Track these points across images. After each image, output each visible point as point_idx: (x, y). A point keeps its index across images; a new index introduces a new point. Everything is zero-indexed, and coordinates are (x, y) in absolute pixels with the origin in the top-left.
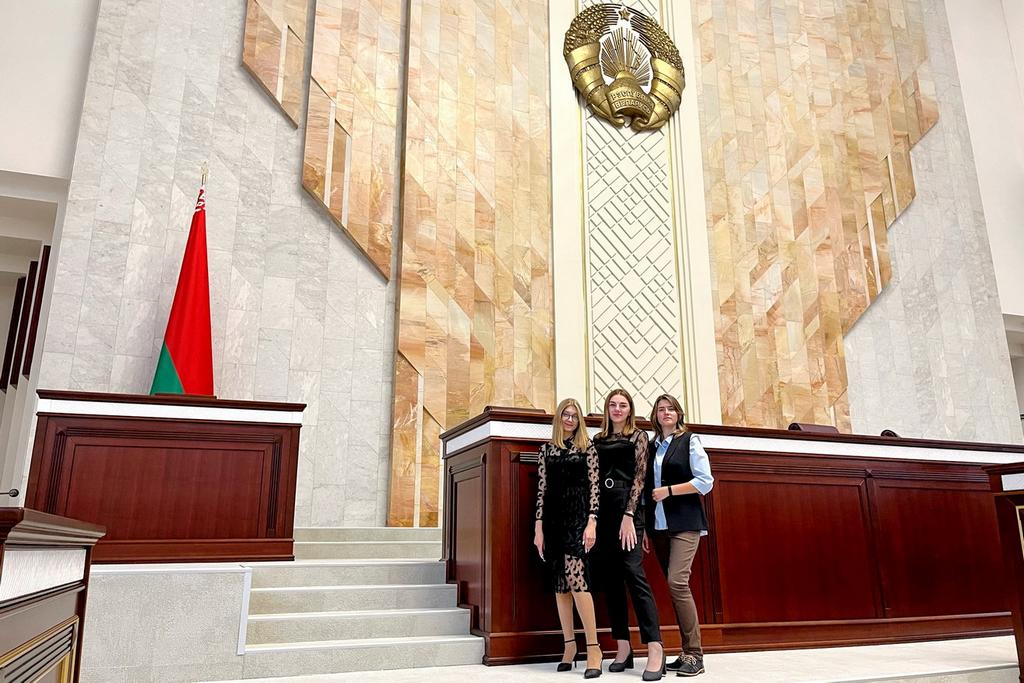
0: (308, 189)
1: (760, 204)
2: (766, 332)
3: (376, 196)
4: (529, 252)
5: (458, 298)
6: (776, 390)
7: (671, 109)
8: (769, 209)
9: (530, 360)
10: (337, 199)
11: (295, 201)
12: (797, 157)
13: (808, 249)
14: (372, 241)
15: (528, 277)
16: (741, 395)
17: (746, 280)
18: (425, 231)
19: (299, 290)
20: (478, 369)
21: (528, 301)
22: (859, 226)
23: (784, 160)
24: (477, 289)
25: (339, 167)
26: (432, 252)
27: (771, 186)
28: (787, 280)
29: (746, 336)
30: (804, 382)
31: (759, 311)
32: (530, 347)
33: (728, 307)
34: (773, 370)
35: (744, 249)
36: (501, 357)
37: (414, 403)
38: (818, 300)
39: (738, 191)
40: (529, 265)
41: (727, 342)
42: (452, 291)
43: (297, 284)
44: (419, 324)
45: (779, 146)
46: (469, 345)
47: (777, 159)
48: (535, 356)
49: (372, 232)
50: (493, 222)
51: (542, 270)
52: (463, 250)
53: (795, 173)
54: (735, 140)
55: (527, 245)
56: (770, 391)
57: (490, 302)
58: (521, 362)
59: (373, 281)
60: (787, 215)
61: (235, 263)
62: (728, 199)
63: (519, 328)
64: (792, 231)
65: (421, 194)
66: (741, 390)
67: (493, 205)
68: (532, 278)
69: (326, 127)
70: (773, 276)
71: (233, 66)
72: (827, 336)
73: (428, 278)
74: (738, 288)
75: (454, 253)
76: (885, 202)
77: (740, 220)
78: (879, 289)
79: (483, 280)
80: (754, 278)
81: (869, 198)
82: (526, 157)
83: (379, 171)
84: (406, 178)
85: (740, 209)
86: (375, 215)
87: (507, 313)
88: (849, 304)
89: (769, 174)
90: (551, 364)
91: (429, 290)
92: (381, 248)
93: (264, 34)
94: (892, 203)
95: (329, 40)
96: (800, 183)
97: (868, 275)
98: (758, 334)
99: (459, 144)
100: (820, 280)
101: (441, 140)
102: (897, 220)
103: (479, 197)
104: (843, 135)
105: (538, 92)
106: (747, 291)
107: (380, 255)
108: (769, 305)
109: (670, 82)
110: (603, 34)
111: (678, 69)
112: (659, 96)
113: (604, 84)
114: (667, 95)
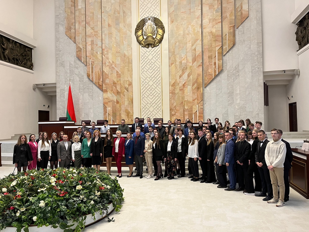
0: (88, 76)
1: (183, 58)
2: (182, 89)
3: (99, 76)
4: (128, 81)
5: (113, 93)
6: (184, 102)
7: (160, 41)
8: (186, 58)
10: (92, 78)
11: (87, 79)
12: (195, 43)
13: (195, 67)
14: (99, 85)
16: (175, 104)
17: (178, 77)
18: (107, 81)
20: (118, 106)
21: (128, 91)
22: (213, 57)
23: (191, 45)
24: (117, 90)
25: (92, 72)
26: (108, 85)
27: (187, 52)
28: (189, 76)
29: (177, 91)
30: (191, 99)
31: (181, 85)
33: (174, 85)
34: (183, 98)
35: (178, 70)
36: (122, 103)
37: (107, 113)
38: (197, 79)
39: (178, 56)
40: (128, 84)
41: (172, 93)
42: (113, 92)
43: (89, 94)
44: (107, 99)
45: (190, 41)
46: (116, 101)
47: (189, 45)
48: (129, 101)
49: (99, 83)
50: (120, 76)
51: (130, 84)
52: (114, 83)
53: (194, 47)
54: (178, 43)
55: (128, 79)
56: (182, 103)
57: (120, 92)
58: (126, 103)
59: (101, 91)
60: (190, 59)
61: (79, 92)
62: (175, 59)
63: (126, 97)
64: (191, 63)
65: (106, 74)
66: (175, 103)
67: (120, 73)
68: (129, 86)
69: (90, 65)
70: (185, 76)
71: (76, 57)
72: (198, 88)
73: (108, 90)
74: (176, 80)
75: (112, 84)
76: (224, 48)
77: (178, 63)
78: (217, 73)
79: (118, 88)
80: (180, 77)
81: (217, 48)
82: (127, 61)
83: (99, 71)
84: (103, 72)
85: (178, 60)
86: (99, 80)
87: (123, 94)
88: (208, 79)
89: (186, 49)
90: (132, 103)
91: (108, 92)
92: (101, 85)
93: (79, 50)
94: (226, 47)
95: (89, 48)
96: (195, 50)
97: (214, 70)
98: (180, 90)
99: (113, 62)
100: (198, 74)
101: (109, 62)
102: (228, 52)
103: (117, 72)
104: (211, 32)
105: (129, 45)
106: (178, 80)
107: (100, 87)
108: (184, 83)
109: (159, 33)
110: (144, 26)
111: (162, 29)
112: (157, 38)
113: (144, 39)
114: (159, 37)
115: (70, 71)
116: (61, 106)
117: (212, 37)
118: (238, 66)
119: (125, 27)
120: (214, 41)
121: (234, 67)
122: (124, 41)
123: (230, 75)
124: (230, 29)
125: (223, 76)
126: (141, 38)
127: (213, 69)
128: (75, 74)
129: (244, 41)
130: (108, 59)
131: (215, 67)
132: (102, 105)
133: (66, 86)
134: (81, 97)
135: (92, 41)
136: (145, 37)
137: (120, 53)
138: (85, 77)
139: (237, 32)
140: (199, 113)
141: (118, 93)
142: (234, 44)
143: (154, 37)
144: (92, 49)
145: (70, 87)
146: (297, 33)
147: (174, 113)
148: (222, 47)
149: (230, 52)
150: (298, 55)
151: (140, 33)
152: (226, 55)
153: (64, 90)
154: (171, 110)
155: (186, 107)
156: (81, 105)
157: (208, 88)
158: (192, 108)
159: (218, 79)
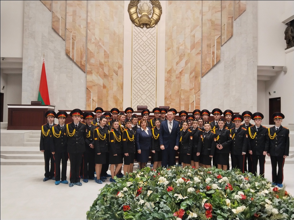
0: (67, 54)
1: (181, 44)
2: (179, 77)
3: (82, 54)
4: (117, 63)
5: (100, 76)
6: (180, 91)
7: (157, 22)
8: (184, 44)
9: (117, 88)
10: (73, 56)
11: (65, 57)
12: (194, 29)
13: (194, 55)
14: (81, 64)
15: (117, 69)
16: (170, 93)
17: (175, 64)
18: (92, 61)
19: (67, 76)
20: (104, 91)
21: (117, 75)
22: (212, 46)
23: (190, 30)
24: (104, 73)
25: (73, 48)
26: (94, 66)
27: (185, 38)
28: (186, 63)
29: (173, 78)
30: (188, 89)
31: (178, 72)
32: (117, 85)
33: (169, 72)
34: (180, 86)
35: (175, 56)
36: (110, 88)
37: (90, 98)
38: (195, 68)
39: (175, 41)
40: (118, 66)
41: (168, 80)
42: (99, 74)
44: (91, 82)
45: (189, 26)
46: (102, 85)
47: (188, 30)
49: (81, 62)
50: (108, 57)
51: (120, 67)
52: (101, 64)
53: (193, 33)
54: (176, 27)
55: (117, 61)
56: (178, 91)
57: (107, 76)
58: (115, 88)
59: (82, 73)
60: (189, 45)
61: (54, 72)
62: (172, 43)
63: (115, 81)
64: (190, 50)
65: (91, 52)
66: (171, 91)
67: (108, 53)
68: (118, 69)
69: (70, 40)
70: (182, 63)
71: (51, 28)
72: (196, 77)
73: (93, 72)
74: (172, 67)
75: (99, 65)
76: (222, 38)
77: (175, 49)
78: (215, 63)
79: (106, 71)
80: (177, 64)
81: (216, 37)
82: (118, 40)
83: (82, 48)
84: (88, 49)
85: (175, 46)
86: (82, 58)
87: (112, 78)
88: (205, 68)
89: (185, 35)
90: (122, 88)
91: (93, 74)
92: (83, 66)
93: (55, 20)
94: (225, 37)
95: (70, 19)
96: (194, 36)
97: (213, 59)
98: (177, 78)
99: (100, 39)
100: (196, 63)
101: (96, 39)
102: (226, 43)
103: (105, 51)
104: (211, 20)
105: (121, 22)
106: (175, 67)
107: (82, 68)
108: (181, 70)
109: (156, 13)
110: (139, 3)
111: (159, 9)
112: (153, 18)
114: (155, 17)
115: (42, 44)
117: (212, 25)
118: (235, 58)
120: (213, 29)
121: (231, 58)
122: (114, 17)
123: (226, 66)
124: (229, 20)
125: (220, 66)
126: (135, 16)
127: (211, 59)
128: (50, 49)
129: (241, 34)
130: (94, 34)
131: (214, 56)
132: (84, 89)
133: (36, 62)
134: (56, 78)
135: (74, 12)
136: (140, 16)
137: (109, 29)
138: (63, 54)
139: (234, 24)
140: (196, 104)
141: (105, 76)
142: (232, 36)
143: (150, 16)
144: (74, 21)
145: (44, 65)
147: (169, 103)
149: (228, 43)
150: (286, 53)
152: (224, 46)
153: (33, 67)
154: (166, 98)
155: (182, 97)
157: (205, 78)
158: (188, 98)
159: (215, 69)
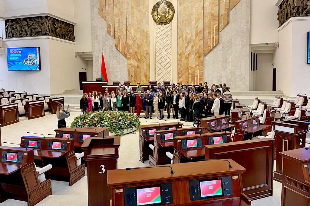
0: (116, 47)
1: (189, 33)
3: (124, 47)
4: (146, 51)
5: (135, 60)
6: (188, 68)
7: (171, 20)
8: (190, 34)
10: (119, 48)
11: (115, 49)
12: (197, 22)
13: (198, 41)
14: (124, 53)
15: (146, 55)
16: (182, 69)
18: (131, 51)
19: (117, 61)
20: (138, 70)
21: (146, 59)
22: (211, 33)
23: (194, 23)
25: (119, 44)
26: (131, 54)
27: (191, 29)
28: (192, 47)
29: (184, 59)
30: (194, 66)
31: (186, 54)
32: (146, 65)
33: (181, 54)
34: (188, 64)
35: (185, 43)
36: (142, 67)
37: (130, 75)
38: (199, 50)
39: (184, 31)
40: (146, 53)
41: (180, 60)
44: (130, 64)
45: (194, 20)
46: (137, 66)
47: (193, 23)
48: (147, 67)
49: (124, 52)
50: (140, 47)
51: (148, 53)
52: (136, 53)
53: (197, 25)
54: (185, 21)
56: (187, 68)
58: (145, 68)
59: (126, 59)
60: (194, 34)
61: (110, 59)
62: (182, 34)
63: (145, 63)
64: (195, 38)
65: (130, 45)
67: (140, 45)
69: (117, 38)
70: (190, 47)
71: (106, 32)
72: (199, 57)
73: (131, 58)
74: (183, 50)
75: (134, 53)
76: (220, 25)
77: (184, 37)
78: (214, 46)
79: (139, 57)
80: (186, 48)
81: (215, 26)
82: (146, 35)
83: (125, 43)
84: (127, 44)
85: (185, 35)
86: (124, 50)
87: (143, 61)
88: (207, 50)
89: (191, 26)
90: (149, 68)
91: (131, 59)
92: (126, 54)
93: (109, 27)
94: (222, 25)
95: (116, 25)
96: (198, 27)
97: (212, 43)
98: (186, 58)
99: (135, 36)
100: (199, 46)
101: (132, 36)
102: (223, 29)
103: (138, 44)
104: (211, 13)
105: (147, 23)
106: (184, 50)
107: (125, 55)
108: (189, 52)
109: (170, 14)
110: (158, 8)
111: (172, 10)
112: (169, 17)
113: (158, 18)
114: (170, 17)
115: (102, 43)
116: (96, 70)
117: (211, 17)
118: (231, 40)
119: (144, 8)
120: (212, 20)
121: (228, 40)
122: (143, 20)
123: (224, 47)
124: (225, 11)
125: (219, 47)
126: (156, 18)
128: (107, 45)
129: (236, 20)
130: (131, 34)
131: (213, 41)
132: (127, 69)
133: (99, 54)
134: (111, 63)
135: (119, 20)
136: (159, 17)
137: (140, 29)
138: (114, 47)
139: (231, 13)
140: (200, 77)
141: (139, 60)
142: (228, 23)
143: (166, 16)
144: (119, 26)
145: (103, 56)
146: (278, 14)
147: (181, 76)
148: (219, 25)
149: (225, 29)
150: (279, 31)
151: (155, 14)
152: (222, 31)
153: (98, 57)
154: (178, 73)
155: (190, 72)
156: (111, 69)
157: (207, 57)
158: (194, 72)
159: (215, 49)
